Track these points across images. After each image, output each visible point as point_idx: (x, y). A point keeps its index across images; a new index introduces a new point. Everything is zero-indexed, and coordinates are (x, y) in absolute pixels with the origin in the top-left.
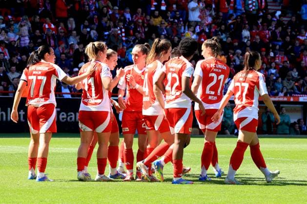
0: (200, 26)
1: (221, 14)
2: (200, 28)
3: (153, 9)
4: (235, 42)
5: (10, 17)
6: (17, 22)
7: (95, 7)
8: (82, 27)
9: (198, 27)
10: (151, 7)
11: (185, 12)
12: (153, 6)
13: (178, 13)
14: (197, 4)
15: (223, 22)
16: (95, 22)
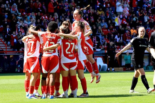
0: (122, 15)
1: (133, 8)
2: (122, 16)
3: (98, 6)
4: (140, 22)
5: (24, 13)
6: (28, 15)
7: (68, 6)
8: (61, 17)
9: (121, 15)
10: (97, 6)
11: (114, 8)
12: (98, 5)
13: (111, 8)
14: (120, 3)
15: (134, 12)
16: (68, 14)
